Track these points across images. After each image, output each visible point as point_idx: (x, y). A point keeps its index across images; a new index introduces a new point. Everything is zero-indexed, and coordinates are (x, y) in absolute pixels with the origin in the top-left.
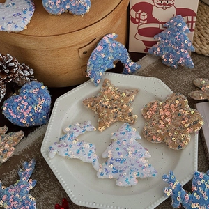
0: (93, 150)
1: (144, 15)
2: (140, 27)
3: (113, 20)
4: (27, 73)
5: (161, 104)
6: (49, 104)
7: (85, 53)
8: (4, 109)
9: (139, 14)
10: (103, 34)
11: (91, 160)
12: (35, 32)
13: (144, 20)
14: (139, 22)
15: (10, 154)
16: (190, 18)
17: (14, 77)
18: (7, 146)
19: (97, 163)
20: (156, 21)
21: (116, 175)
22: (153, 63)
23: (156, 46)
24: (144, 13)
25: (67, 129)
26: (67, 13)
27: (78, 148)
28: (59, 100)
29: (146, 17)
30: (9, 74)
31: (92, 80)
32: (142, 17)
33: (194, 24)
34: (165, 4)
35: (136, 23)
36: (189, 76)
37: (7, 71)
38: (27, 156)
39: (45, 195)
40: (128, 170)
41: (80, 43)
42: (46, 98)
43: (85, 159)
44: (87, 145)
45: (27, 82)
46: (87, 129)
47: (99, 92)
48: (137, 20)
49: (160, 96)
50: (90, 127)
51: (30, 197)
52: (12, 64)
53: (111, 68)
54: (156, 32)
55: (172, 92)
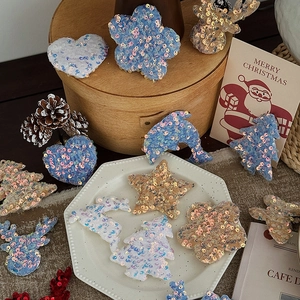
0: (117, 231)
1: (235, 100)
2: (228, 113)
3: (189, 96)
4: (79, 125)
5: (209, 208)
6: (93, 166)
7: (147, 123)
8: (45, 155)
9: (230, 98)
10: (172, 108)
11: (111, 240)
12: (96, 84)
13: (234, 106)
14: (227, 107)
15: (34, 204)
16: (285, 121)
17: (60, 125)
18: (34, 195)
19: (115, 245)
20: (246, 112)
21: (128, 265)
22: (230, 160)
23: (238, 141)
24: (235, 98)
25: (100, 200)
26: (138, 73)
27: (102, 223)
28: (105, 166)
29: (236, 103)
30: (56, 120)
31: (148, 156)
32: (232, 102)
33: (288, 130)
34: (260, 95)
35: (225, 106)
36: (264, 189)
37: (54, 118)
38: (52, 213)
39: (54, 257)
40: (143, 263)
41: (142, 112)
42: (91, 158)
43: (105, 237)
44: (112, 223)
45: (77, 135)
46: (121, 207)
47: (151, 172)
48: (226, 104)
49: (215, 200)
50: (126, 207)
51: (37, 253)
52: (62, 112)
53: (174, 149)
54: (244, 124)
55: (230, 200)
